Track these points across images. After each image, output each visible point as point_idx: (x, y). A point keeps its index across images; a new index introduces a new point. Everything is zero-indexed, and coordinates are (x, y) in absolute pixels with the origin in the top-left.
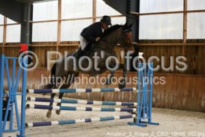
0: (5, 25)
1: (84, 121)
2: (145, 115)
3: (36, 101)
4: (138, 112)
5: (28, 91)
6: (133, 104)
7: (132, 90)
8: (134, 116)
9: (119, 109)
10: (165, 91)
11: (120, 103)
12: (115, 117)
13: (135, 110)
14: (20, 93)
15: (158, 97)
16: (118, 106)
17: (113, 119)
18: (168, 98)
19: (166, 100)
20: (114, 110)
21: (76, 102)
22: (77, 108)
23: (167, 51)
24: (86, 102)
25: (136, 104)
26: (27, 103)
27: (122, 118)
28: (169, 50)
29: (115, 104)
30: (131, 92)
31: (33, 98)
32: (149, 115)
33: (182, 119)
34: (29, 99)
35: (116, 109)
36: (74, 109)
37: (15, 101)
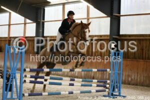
0: (25, 24)
1: (68, 93)
2: (116, 90)
3: (31, 77)
4: (110, 88)
5: (25, 70)
6: (107, 82)
7: (106, 71)
8: (107, 90)
9: (96, 85)
10: (138, 73)
11: (96, 81)
12: (92, 91)
13: (108, 86)
14: (19, 72)
15: (133, 78)
16: (95, 83)
17: (90, 92)
18: (140, 78)
19: (139, 80)
20: (91, 86)
21: (61, 79)
22: (63, 84)
23: (140, 43)
24: (69, 79)
25: (108, 81)
26: (24, 79)
27: (97, 91)
28: (142, 42)
29: (92, 81)
30: (105, 72)
31: (29, 76)
32: (119, 90)
33: (146, 93)
34: (26, 76)
35: (93, 85)
36: (60, 84)
37: (15, 78)
